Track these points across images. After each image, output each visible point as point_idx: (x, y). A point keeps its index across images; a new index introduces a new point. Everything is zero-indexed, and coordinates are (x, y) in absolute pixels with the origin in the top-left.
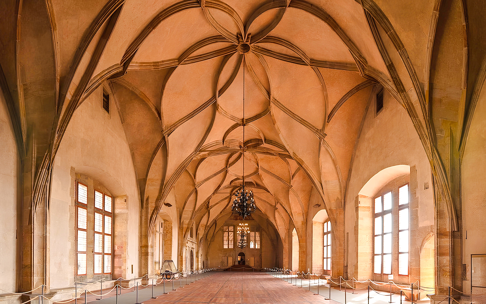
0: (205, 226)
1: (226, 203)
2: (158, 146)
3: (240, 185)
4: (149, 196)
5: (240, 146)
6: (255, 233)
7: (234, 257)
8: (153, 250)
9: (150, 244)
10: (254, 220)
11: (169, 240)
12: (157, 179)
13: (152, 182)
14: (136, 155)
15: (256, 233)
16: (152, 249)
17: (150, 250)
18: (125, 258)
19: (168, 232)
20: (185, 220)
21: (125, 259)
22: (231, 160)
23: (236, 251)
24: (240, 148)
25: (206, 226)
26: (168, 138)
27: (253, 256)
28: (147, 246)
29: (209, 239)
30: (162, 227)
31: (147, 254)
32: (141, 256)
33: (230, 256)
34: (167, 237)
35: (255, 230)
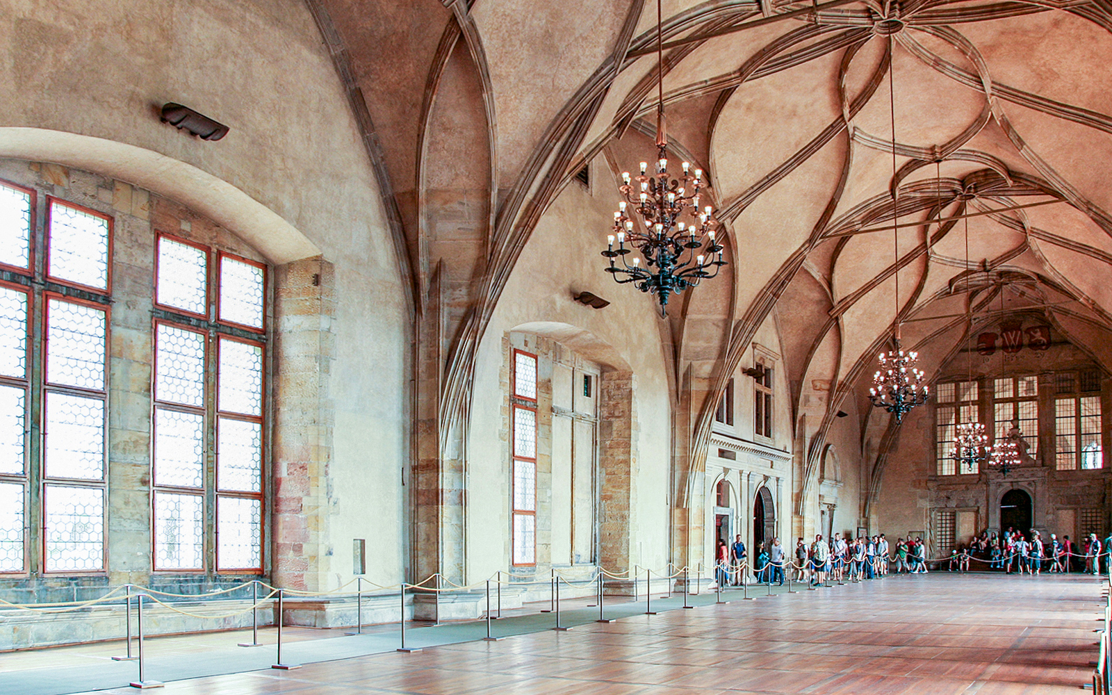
0: (827, 386)
1: (913, 282)
2: (441, 50)
3: (950, 194)
4: (440, 261)
5: (868, 10)
6: (1078, 404)
7: (982, 512)
8: (463, 480)
9: (447, 454)
10: (1070, 343)
11: (618, 444)
12: (465, 192)
13: (446, 202)
14: (370, 97)
15: (1082, 399)
16: (457, 475)
17: (447, 481)
18: (315, 512)
19: (616, 414)
20: (696, 364)
21: (317, 516)
22: (854, 83)
23: (992, 487)
24: (870, 17)
25: (832, 382)
26: (473, 11)
27: (1072, 502)
28: (433, 466)
29: (876, 442)
30: (588, 394)
31: (434, 497)
32: (417, 505)
33: (963, 506)
34: (611, 434)
35: (1076, 389)
